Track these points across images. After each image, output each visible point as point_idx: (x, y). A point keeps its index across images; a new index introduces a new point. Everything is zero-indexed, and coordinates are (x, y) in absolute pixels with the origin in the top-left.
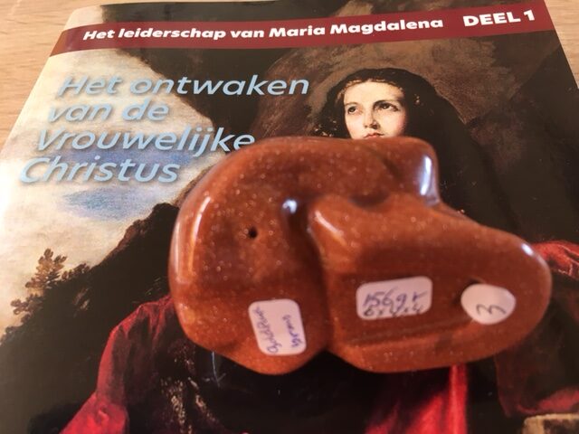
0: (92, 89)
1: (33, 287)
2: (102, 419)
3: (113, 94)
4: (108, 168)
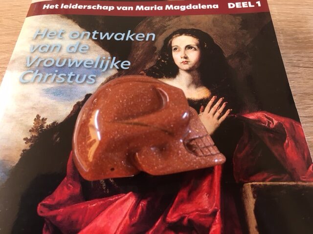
0: (50, 36)
1: (33, 132)
2: (70, 187)
3: (61, 39)
4: (62, 76)
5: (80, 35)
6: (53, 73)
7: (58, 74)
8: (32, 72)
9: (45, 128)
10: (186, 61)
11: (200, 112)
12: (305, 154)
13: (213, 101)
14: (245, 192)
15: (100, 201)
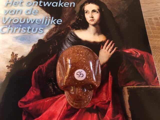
0: (15, 4)
1: (11, 62)
2: (34, 92)
3: (21, 6)
4: (24, 29)
5: (32, 4)
6: (19, 27)
7: (21, 27)
8: (7, 26)
9: (17, 60)
10: (92, 20)
11: (101, 49)
12: (154, 71)
13: (107, 43)
14: (124, 91)
15: (51, 98)
